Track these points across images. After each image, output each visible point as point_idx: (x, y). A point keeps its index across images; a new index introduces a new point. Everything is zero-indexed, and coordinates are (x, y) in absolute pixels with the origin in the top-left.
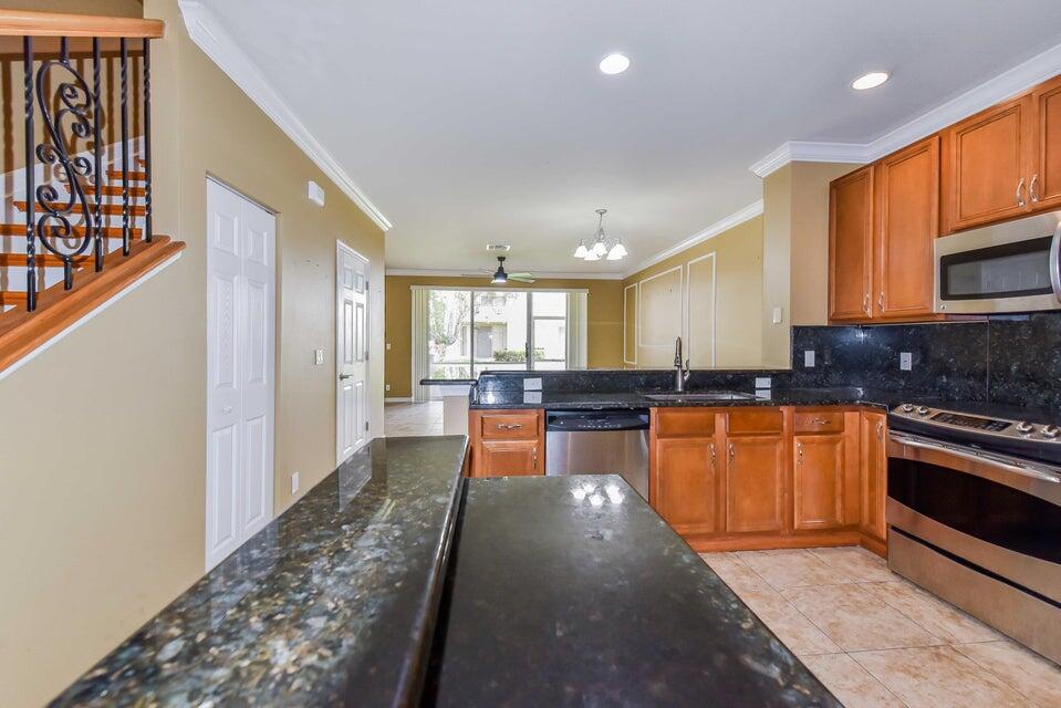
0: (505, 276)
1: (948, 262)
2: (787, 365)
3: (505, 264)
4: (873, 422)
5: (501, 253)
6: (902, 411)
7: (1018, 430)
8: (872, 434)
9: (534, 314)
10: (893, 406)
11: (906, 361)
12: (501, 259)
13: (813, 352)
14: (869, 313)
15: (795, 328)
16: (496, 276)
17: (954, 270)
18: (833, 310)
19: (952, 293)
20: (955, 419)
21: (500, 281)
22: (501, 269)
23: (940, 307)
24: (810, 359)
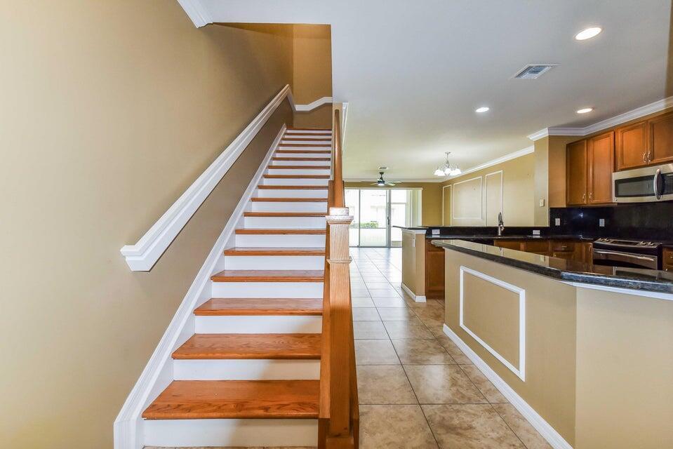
0: (383, 182)
1: (618, 182)
2: (547, 225)
3: (384, 176)
4: (587, 247)
5: (382, 170)
6: (599, 241)
7: (641, 244)
8: (587, 250)
9: (392, 202)
10: (595, 240)
11: (602, 223)
12: (382, 173)
13: (559, 219)
14: (585, 202)
15: (551, 209)
16: (379, 182)
17: (621, 186)
18: (568, 200)
19: (620, 194)
20: (620, 243)
21: (382, 185)
22: (381, 178)
23: (615, 200)
24: (558, 222)
